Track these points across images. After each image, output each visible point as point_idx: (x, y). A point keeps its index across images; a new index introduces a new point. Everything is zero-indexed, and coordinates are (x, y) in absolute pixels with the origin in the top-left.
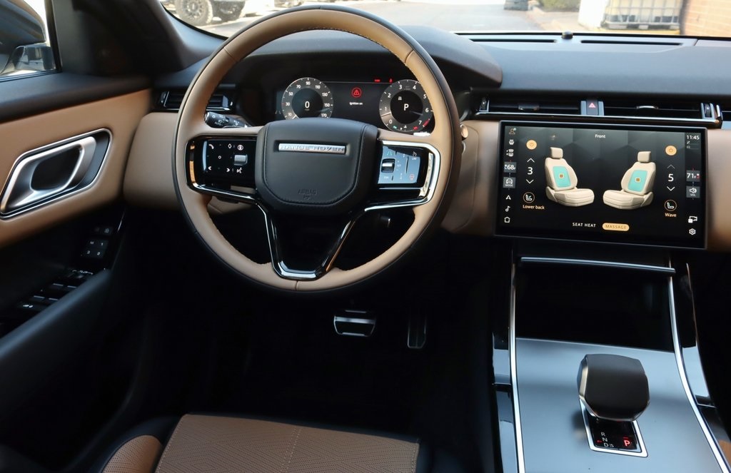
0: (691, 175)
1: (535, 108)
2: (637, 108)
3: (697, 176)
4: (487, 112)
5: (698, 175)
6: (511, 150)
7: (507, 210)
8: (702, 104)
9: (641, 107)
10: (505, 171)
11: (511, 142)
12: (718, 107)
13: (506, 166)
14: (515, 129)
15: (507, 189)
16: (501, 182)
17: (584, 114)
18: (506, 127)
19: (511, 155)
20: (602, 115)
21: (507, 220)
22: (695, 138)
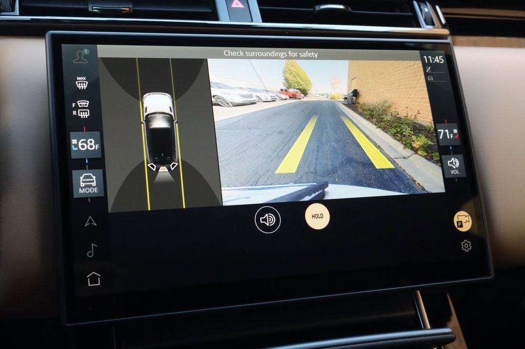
0: (445, 133)
1: (126, 8)
2: (318, 8)
3: (455, 135)
4: (15, 16)
5: (455, 131)
6: (83, 103)
7: (90, 254)
8: (415, 3)
9: (323, 7)
10: (73, 156)
11: (82, 84)
12: (437, 7)
13: (74, 142)
14: (86, 51)
15: (83, 200)
16: (66, 184)
17: (224, 20)
18: (64, 47)
19: (84, 115)
20: (258, 22)
21: (94, 281)
22: (437, 60)
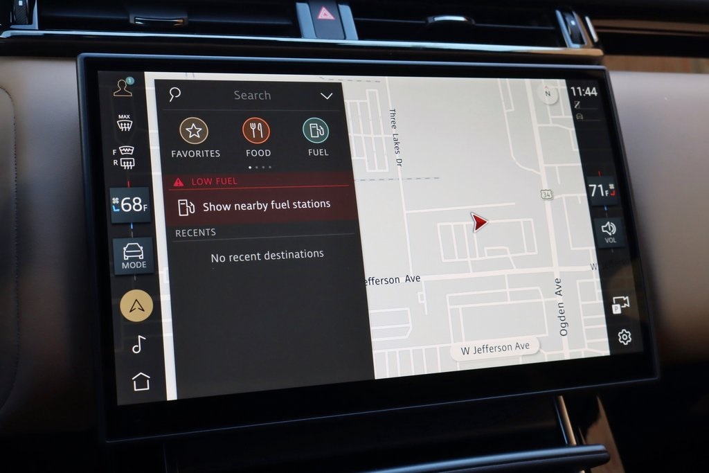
0: (598, 189)
1: (178, 20)
2: (430, 20)
3: (611, 191)
4: (34, 30)
5: (612, 186)
6: (127, 150)
7: (137, 349)
8: (559, 14)
9: (438, 18)
10: (114, 220)
11: (125, 124)
12: (587, 19)
13: (115, 201)
14: (130, 80)
17: (309, 36)
18: (101, 74)
19: (129, 165)
20: (353, 40)
21: (141, 385)
22: (588, 92)
